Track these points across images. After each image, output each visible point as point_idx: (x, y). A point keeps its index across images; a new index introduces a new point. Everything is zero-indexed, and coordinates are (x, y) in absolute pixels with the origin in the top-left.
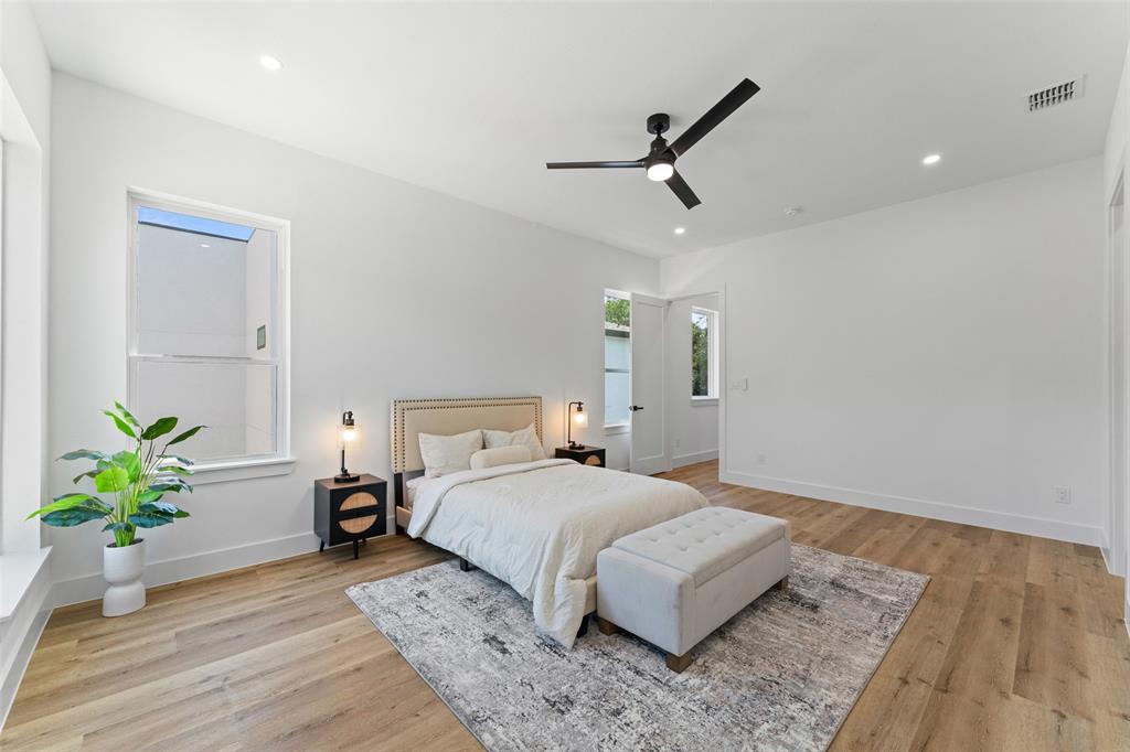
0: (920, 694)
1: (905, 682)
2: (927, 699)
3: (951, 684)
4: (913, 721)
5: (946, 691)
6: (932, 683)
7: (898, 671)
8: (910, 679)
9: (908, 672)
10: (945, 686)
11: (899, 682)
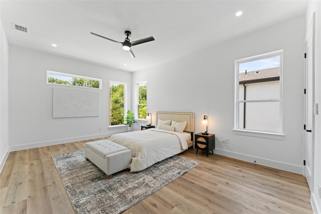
0: (49, 183)
1: (54, 183)
2: (47, 183)
3: (44, 190)
4: (47, 178)
5: (44, 187)
6: (48, 187)
7: (57, 184)
8: (53, 184)
9: (55, 185)
10: (45, 188)
11: (55, 182)
